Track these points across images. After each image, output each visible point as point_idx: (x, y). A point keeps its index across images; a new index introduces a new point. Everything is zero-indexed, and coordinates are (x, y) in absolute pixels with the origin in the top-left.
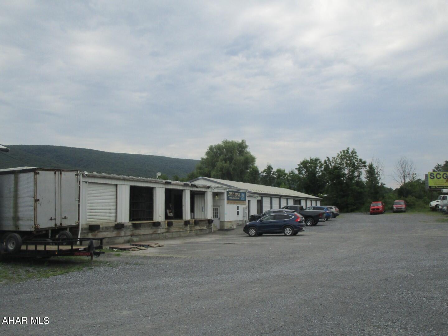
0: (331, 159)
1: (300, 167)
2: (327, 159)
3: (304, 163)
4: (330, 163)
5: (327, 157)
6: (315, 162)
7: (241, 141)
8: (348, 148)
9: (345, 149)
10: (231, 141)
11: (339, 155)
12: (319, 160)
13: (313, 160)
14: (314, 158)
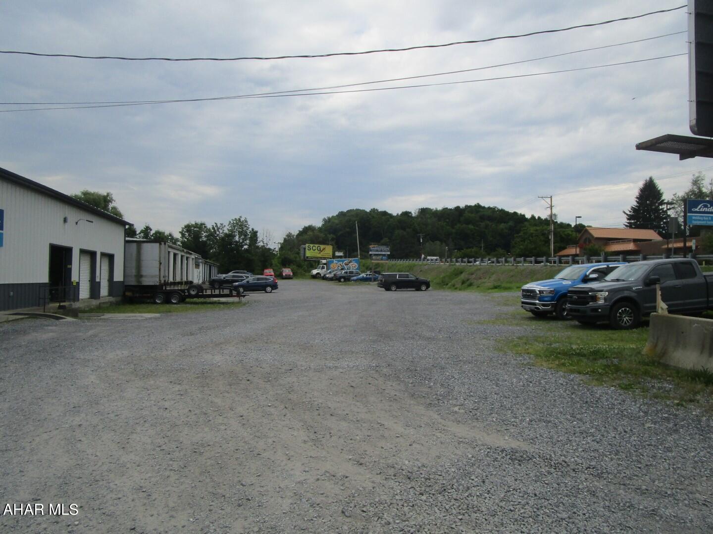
0: (219, 225)
1: (183, 231)
2: (215, 225)
3: (188, 228)
4: (218, 229)
5: (215, 223)
6: (201, 226)
7: (106, 194)
8: (241, 217)
9: (238, 217)
10: (93, 192)
11: (230, 222)
12: (204, 224)
13: (198, 224)
14: (200, 222)
